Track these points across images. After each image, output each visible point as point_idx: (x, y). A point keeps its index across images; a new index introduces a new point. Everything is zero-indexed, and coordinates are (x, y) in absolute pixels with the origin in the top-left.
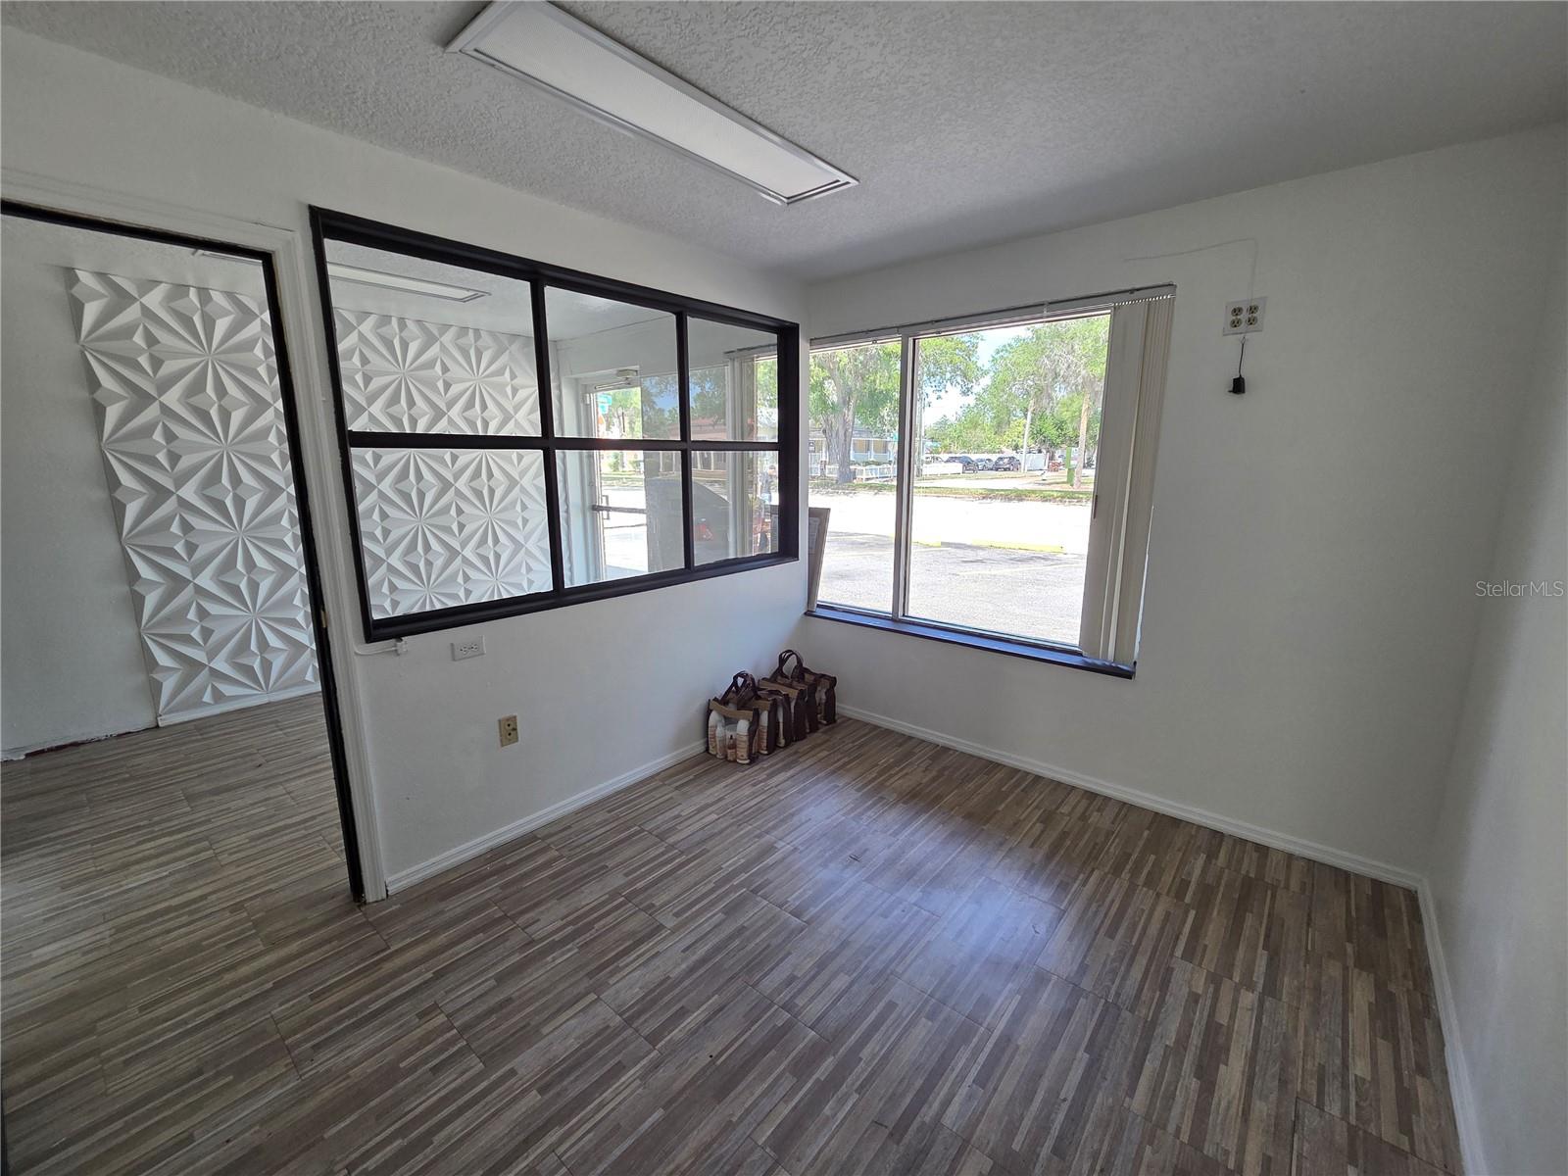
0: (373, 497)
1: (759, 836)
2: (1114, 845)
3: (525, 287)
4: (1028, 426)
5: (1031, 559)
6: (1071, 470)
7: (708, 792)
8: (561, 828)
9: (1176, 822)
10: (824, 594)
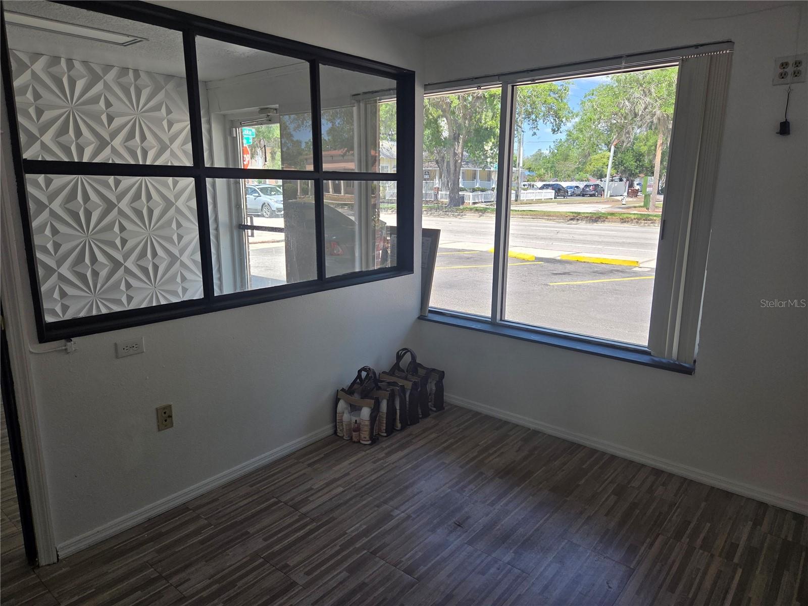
0: (45, 214)
1: (378, 506)
2: (676, 514)
3: (179, 35)
4: (611, 159)
5: (612, 271)
6: (647, 196)
7: (335, 469)
8: (209, 500)
9: (728, 495)
10: (435, 302)
